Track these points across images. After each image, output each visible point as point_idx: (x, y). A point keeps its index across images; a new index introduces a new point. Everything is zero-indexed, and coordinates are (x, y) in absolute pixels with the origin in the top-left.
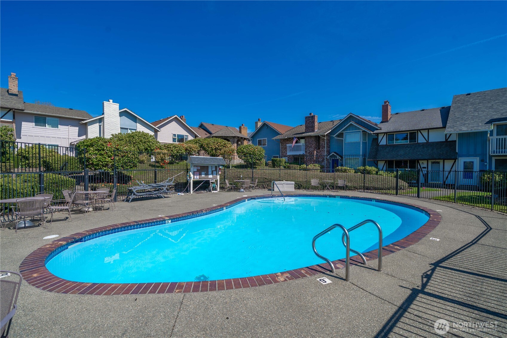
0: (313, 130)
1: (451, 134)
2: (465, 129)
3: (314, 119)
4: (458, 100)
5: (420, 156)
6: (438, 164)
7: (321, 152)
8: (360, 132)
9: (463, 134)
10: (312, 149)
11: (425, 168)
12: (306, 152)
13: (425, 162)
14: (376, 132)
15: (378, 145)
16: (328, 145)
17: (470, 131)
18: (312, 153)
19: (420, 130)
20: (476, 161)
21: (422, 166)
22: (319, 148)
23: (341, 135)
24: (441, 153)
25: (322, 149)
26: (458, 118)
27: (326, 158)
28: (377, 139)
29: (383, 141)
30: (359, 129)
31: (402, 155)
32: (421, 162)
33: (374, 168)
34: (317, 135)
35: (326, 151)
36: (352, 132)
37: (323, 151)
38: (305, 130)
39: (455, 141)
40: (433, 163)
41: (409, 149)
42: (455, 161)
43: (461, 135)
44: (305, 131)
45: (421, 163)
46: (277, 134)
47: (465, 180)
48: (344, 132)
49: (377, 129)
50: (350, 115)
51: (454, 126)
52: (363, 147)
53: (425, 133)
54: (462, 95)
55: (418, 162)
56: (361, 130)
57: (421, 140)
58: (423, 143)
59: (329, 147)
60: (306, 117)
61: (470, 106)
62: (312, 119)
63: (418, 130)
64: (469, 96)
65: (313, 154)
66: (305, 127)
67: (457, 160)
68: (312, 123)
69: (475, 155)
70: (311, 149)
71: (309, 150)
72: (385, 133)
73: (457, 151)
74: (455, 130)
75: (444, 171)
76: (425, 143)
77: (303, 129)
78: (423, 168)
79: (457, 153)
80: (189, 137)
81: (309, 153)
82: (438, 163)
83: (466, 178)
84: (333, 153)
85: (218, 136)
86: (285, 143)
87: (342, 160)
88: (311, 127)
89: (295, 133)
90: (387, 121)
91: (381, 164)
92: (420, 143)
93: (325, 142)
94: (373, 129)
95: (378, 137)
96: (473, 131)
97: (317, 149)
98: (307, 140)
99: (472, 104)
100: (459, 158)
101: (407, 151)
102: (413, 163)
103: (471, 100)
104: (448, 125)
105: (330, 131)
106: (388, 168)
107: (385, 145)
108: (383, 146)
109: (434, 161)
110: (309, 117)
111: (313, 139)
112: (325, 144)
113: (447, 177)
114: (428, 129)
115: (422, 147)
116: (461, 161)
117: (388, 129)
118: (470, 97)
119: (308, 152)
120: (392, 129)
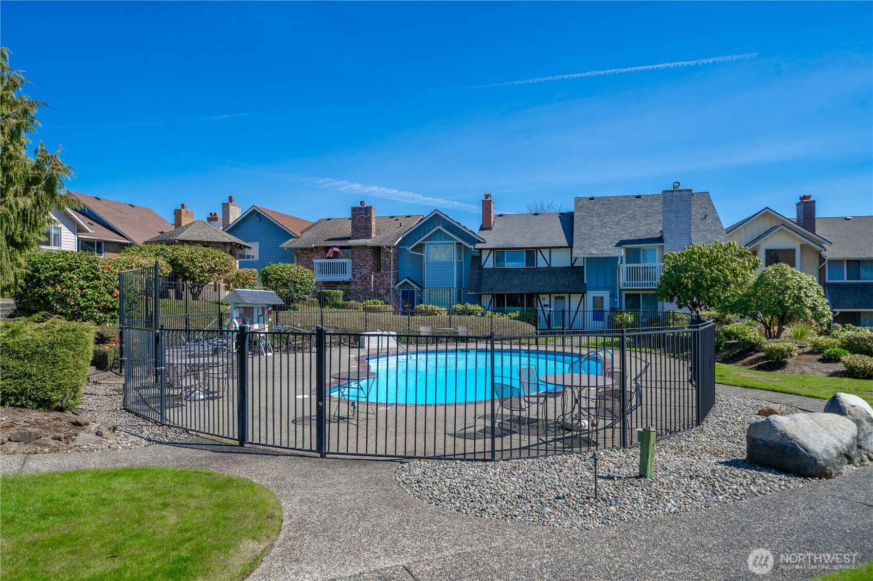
0: (367, 235)
1: (576, 258)
2: (595, 252)
3: (371, 214)
4: (582, 207)
5: (542, 288)
6: (563, 300)
7: (383, 276)
8: (453, 244)
9: (591, 258)
10: (367, 271)
11: (547, 306)
12: (354, 276)
13: (547, 297)
14: (478, 246)
15: (480, 267)
16: (396, 263)
17: (600, 256)
18: (366, 278)
19: (540, 248)
20: (606, 295)
21: (543, 303)
22: (379, 270)
23: (420, 247)
24: (567, 284)
25: (385, 271)
26: (585, 234)
27: (393, 289)
28: (480, 258)
29: (489, 262)
30: (452, 239)
31: (517, 287)
32: (541, 296)
33: (478, 307)
34: (377, 244)
35: (392, 275)
36: (441, 244)
37: (386, 275)
38: (352, 232)
39: (583, 267)
40: (557, 298)
41: (526, 277)
42: (583, 296)
43: (590, 260)
44: (353, 235)
45: (541, 298)
46: (288, 236)
47: (595, 322)
48: (426, 242)
49: (479, 242)
50: (434, 213)
51: (581, 246)
52: (457, 270)
53: (546, 253)
54: (584, 198)
55: (538, 297)
56: (455, 242)
57: (541, 263)
58: (544, 268)
59: (397, 269)
60: (354, 208)
61: (596, 218)
62: (366, 214)
63: (536, 248)
64: (593, 201)
65: (368, 280)
66: (352, 227)
67: (585, 294)
68: (365, 221)
69: (605, 289)
70: (365, 271)
71: (361, 273)
72: (491, 249)
73: (585, 282)
74: (584, 253)
75: (570, 311)
76: (546, 268)
77: (348, 230)
78: (545, 306)
79: (585, 285)
80: (62, 231)
81: (361, 278)
82: (563, 298)
83: (596, 320)
84: (406, 280)
85: (192, 239)
86: (305, 256)
87: (421, 292)
88: (364, 229)
89: (328, 238)
90: (490, 228)
91: (486, 300)
92: (540, 268)
93: (390, 258)
94: (473, 241)
95: (481, 254)
96: (604, 255)
97: (375, 271)
98: (356, 253)
99: (598, 215)
100: (588, 292)
101: (524, 279)
102: (532, 298)
103: (596, 208)
104: (575, 244)
105: (401, 238)
106: (497, 306)
107: (493, 269)
108: (488, 269)
109: (558, 295)
110: (360, 209)
111: (368, 252)
112: (390, 263)
113: (574, 320)
114: (550, 248)
115: (542, 274)
116: (591, 295)
117: (496, 243)
118: (594, 203)
119: (358, 275)
120: (501, 244)
